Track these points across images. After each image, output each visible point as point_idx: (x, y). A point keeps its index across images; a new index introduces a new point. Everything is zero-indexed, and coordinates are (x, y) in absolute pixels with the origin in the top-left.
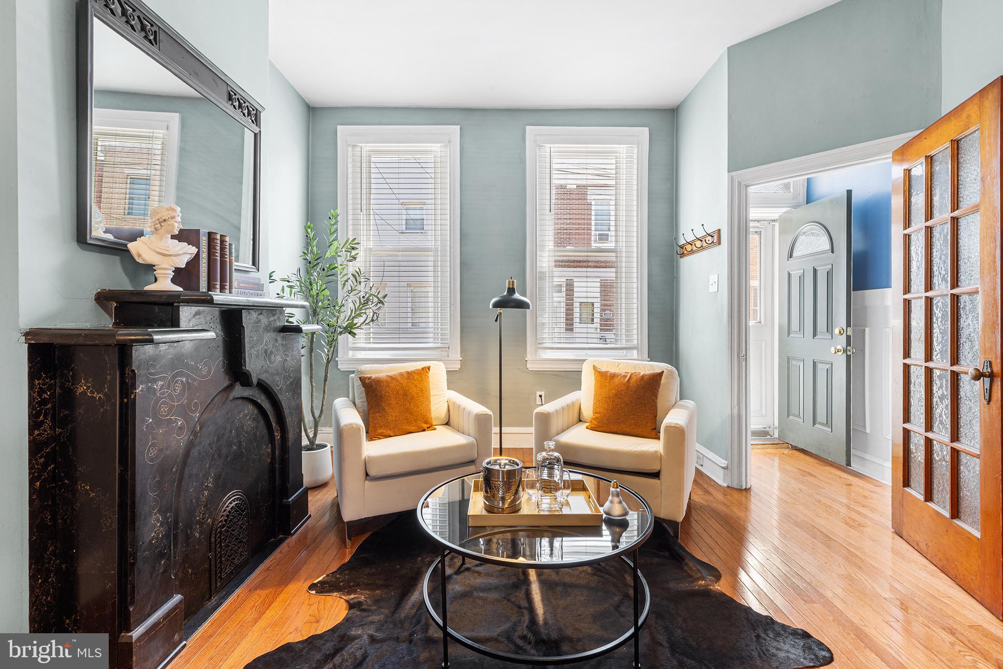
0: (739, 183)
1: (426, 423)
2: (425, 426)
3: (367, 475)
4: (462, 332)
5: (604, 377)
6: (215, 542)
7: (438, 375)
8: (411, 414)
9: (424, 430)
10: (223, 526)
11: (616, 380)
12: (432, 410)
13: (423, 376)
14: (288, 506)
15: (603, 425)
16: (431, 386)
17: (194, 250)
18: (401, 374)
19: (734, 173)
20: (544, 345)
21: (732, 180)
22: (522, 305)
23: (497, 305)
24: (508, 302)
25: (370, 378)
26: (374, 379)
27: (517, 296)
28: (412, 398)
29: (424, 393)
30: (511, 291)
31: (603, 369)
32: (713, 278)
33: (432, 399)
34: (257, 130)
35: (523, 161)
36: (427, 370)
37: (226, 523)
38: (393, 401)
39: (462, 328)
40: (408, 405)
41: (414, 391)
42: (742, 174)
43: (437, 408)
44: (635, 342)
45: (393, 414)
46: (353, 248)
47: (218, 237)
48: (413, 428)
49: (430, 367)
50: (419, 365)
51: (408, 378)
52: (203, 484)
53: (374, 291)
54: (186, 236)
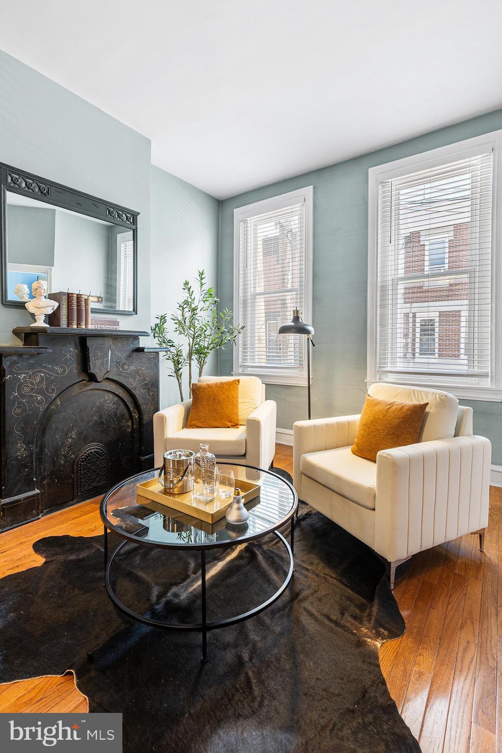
1: (230, 421)
2: (229, 424)
4: (313, 355)
6: (77, 470)
7: (252, 387)
9: (229, 427)
10: (83, 462)
13: (232, 387)
16: (240, 395)
17: (56, 304)
18: (216, 384)
28: (220, 402)
33: (240, 406)
34: (134, 227)
36: (237, 383)
37: (85, 460)
40: (215, 407)
41: (221, 397)
47: (75, 296)
48: (218, 424)
49: (239, 380)
52: (67, 435)
54: (52, 297)
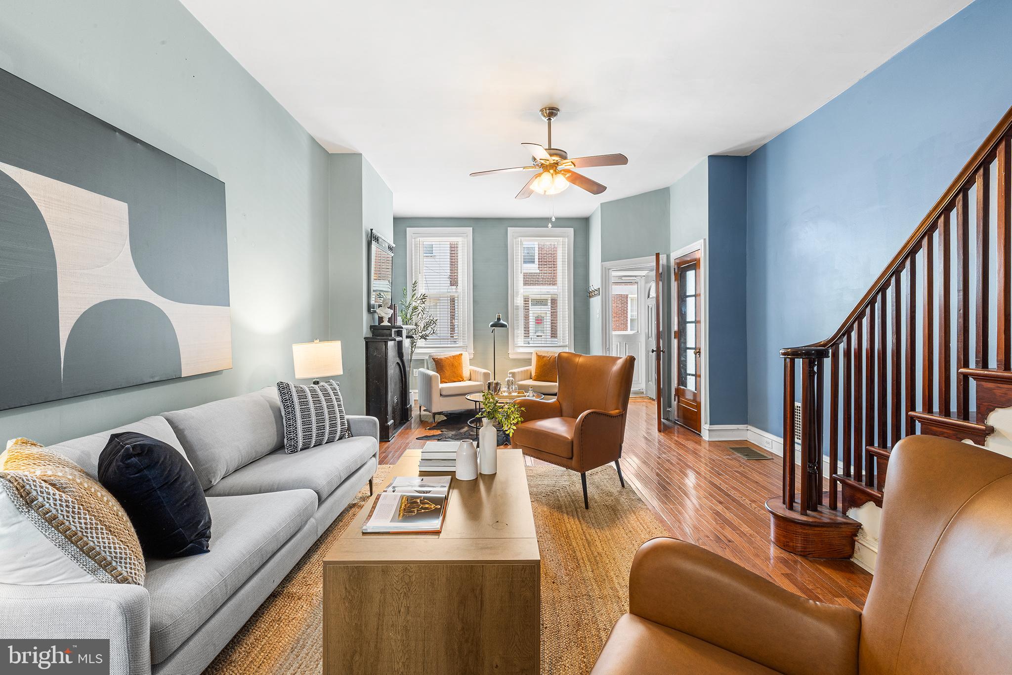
0: (605, 268)
1: (461, 377)
2: (461, 379)
3: (441, 395)
4: (474, 338)
5: (540, 357)
7: (466, 357)
8: (456, 373)
9: (460, 381)
11: (545, 359)
12: (464, 373)
13: (460, 358)
14: (408, 408)
15: (538, 379)
16: (463, 363)
18: (450, 357)
19: (603, 263)
20: (519, 345)
21: (602, 266)
22: (503, 326)
23: (492, 326)
24: (497, 325)
25: (437, 358)
26: (439, 359)
27: (502, 321)
28: (456, 367)
29: (460, 364)
30: (499, 319)
31: (540, 354)
32: (598, 311)
33: (464, 368)
35: (506, 246)
36: (461, 356)
38: (448, 368)
39: (474, 336)
40: (454, 370)
41: (456, 364)
42: (608, 264)
43: (466, 373)
44: (567, 343)
45: (448, 373)
46: (424, 299)
48: (456, 380)
49: (462, 354)
50: (458, 353)
51: (453, 358)
53: (431, 318)
